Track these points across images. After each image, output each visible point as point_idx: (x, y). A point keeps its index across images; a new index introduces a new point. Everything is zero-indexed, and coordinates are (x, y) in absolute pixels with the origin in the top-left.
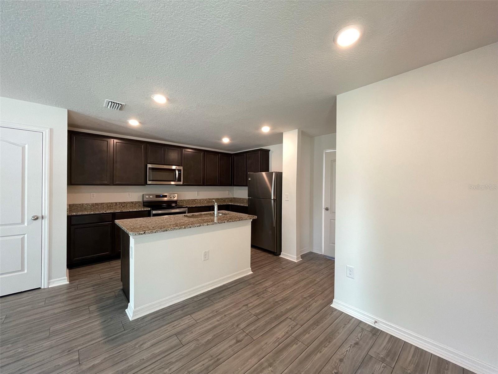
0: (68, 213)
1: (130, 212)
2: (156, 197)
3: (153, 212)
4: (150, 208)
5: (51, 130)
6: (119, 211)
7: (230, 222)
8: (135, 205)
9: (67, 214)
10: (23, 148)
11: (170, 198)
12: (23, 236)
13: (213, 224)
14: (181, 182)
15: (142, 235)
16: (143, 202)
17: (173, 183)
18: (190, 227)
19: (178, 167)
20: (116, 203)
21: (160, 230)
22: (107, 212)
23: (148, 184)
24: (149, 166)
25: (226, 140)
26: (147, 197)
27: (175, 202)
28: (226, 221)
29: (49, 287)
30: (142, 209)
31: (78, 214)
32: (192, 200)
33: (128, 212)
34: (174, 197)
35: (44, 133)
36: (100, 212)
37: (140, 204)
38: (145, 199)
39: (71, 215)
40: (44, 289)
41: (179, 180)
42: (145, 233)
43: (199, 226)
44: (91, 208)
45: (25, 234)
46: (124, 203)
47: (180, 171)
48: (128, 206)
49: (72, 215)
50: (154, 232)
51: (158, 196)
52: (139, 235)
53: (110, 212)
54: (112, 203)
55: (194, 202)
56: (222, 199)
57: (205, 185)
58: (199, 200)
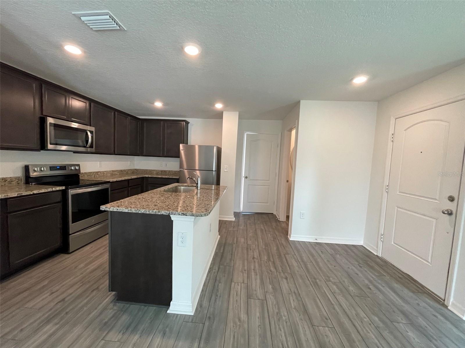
2: (50, 170)
3: (71, 192)
11: (70, 170)
14: (93, 149)
23: (47, 148)
24: (50, 120)
26: (37, 169)
41: (92, 145)
47: (92, 134)
51: (53, 168)
55: (97, 176)
56: (125, 171)
57: (116, 153)
58: (102, 173)
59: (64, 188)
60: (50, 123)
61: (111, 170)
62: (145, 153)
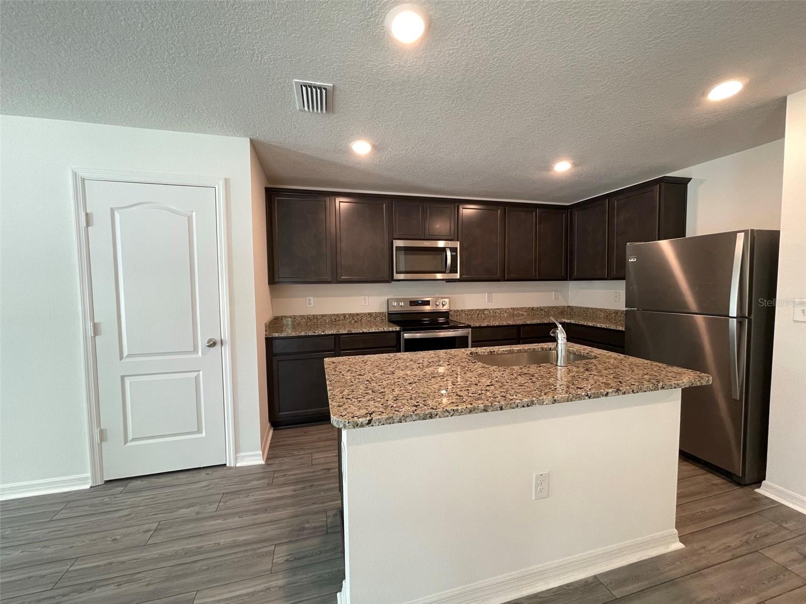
0: (268, 332)
1: (363, 333)
2: (410, 305)
3: (405, 335)
4: (399, 326)
5: (227, 181)
6: (346, 332)
7: (624, 393)
8: (376, 319)
9: (266, 335)
10: (190, 219)
11: (435, 305)
12: (198, 373)
13: (571, 400)
14: (456, 274)
15: (362, 429)
16: (389, 314)
17: (439, 276)
18: (501, 409)
19: (451, 243)
20: (344, 315)
21: (414, 416)
22: (327, 333)
23: (395, 278)
24: (398, 243)
25: (562, 167)
26: (395, 304)
27: (446, 314)
28: (610, 390)
29: (238, 465)
30: (386, 329)
31: (281, 336)
32: (477, 310)
33: (360, 333)
34: (443, 305)
35: (216, 187)
36: (315, 333)
37: (383, 318)
38: (392, 309)
39: (271, 336)
40: (230, 468)
41: (453, 270)
42: (370, 422)
43: (528, 406)
44: (307, 323)
45: (199, 371)
46: (357, 314)
47: (454, 252)
48: (363, 321)
49: (274, 336)
50: (398, 419)
51: (414, 303)
52: (354, 427)
53: (330, 333)
54: (338, 315)
55: (482, 315)
56: (541, 309)
57: (506, 279)
58: (491, 311)
59: (398, 329)
60: (396, 247)
61: (510, 307)
62: (576, 274)
